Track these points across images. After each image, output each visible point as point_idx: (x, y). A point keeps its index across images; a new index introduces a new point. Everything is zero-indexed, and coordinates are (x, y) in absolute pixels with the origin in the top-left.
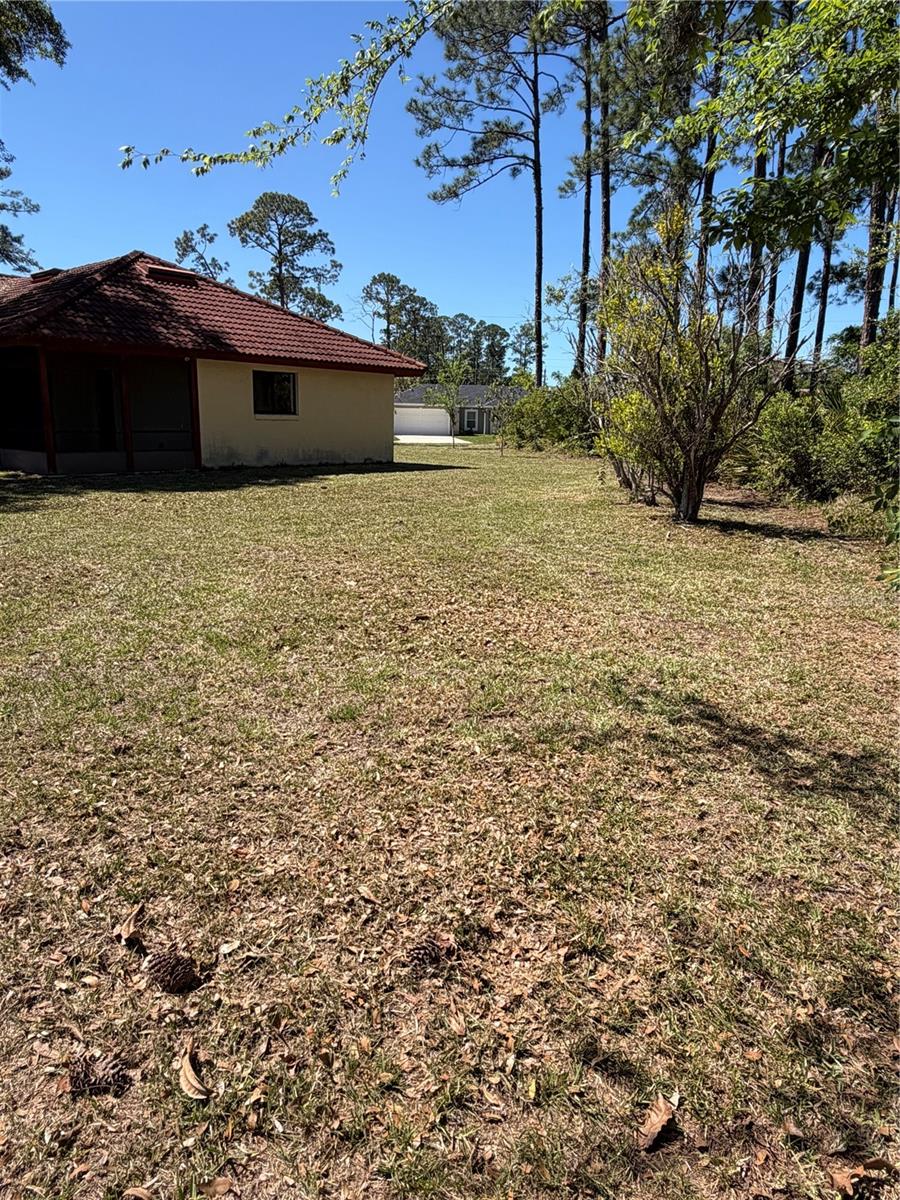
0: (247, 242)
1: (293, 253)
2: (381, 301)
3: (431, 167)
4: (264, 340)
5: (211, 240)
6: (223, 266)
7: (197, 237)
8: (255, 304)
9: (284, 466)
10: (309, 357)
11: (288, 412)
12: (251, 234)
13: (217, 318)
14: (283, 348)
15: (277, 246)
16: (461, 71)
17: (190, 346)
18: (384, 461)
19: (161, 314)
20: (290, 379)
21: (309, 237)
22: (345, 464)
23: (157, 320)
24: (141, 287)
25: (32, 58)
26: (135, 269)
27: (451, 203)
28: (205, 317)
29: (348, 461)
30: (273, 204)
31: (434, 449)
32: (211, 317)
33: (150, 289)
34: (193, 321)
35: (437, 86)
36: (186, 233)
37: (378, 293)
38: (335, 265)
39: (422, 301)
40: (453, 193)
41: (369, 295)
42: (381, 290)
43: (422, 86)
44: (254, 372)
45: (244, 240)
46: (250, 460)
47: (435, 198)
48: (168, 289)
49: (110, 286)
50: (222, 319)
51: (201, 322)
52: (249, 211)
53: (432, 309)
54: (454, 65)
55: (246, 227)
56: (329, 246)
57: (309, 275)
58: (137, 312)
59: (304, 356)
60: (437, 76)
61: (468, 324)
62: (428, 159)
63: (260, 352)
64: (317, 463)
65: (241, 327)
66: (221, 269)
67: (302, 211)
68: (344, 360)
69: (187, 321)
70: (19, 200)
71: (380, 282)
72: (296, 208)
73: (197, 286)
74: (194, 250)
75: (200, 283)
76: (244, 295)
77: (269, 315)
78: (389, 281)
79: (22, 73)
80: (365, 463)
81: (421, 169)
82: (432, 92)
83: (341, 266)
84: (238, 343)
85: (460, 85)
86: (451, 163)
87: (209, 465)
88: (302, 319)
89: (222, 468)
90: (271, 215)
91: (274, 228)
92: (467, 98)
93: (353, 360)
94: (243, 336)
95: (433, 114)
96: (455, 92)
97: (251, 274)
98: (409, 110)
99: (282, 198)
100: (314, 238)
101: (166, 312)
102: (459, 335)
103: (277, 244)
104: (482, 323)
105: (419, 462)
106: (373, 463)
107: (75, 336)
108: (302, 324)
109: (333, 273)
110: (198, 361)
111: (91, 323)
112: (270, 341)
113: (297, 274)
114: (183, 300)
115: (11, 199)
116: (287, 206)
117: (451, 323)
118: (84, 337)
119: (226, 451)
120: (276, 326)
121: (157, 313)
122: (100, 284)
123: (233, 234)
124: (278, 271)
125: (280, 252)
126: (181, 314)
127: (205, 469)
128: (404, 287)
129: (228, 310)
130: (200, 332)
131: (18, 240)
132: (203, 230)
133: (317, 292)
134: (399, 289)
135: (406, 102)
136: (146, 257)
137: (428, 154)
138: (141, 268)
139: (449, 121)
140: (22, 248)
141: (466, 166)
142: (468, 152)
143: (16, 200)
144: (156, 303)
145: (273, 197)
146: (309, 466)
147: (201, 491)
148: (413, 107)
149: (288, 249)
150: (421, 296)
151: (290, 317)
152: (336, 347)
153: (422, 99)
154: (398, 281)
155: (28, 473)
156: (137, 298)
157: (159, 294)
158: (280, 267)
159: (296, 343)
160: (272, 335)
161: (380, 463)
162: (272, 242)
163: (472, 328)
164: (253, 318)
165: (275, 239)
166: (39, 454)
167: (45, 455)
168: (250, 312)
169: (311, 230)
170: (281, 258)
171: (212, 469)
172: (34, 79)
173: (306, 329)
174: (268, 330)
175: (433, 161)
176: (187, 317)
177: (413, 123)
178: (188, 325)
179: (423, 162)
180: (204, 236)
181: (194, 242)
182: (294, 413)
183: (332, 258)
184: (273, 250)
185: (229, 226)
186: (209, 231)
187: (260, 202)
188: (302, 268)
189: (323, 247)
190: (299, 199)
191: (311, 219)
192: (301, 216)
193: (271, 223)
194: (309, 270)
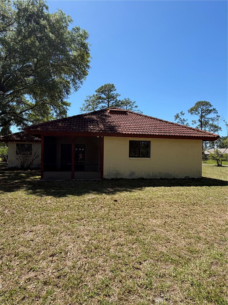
0: (193, 114)
5: (183, 115)
6: (186, 120)
7: (180, 114)
9: (142, 179)
11: (146, 157)
12: (194, 112)
15: (201, 113)
19: (98, 122)
23: (94, 124)
28: (117, 122)
30: (200, 104)
34: (109, 124)
36: (177, 114)
38: (218, 116)
44: (129, 141)
46: (126, 176)
52: (193, 106)
55: (192, 111)
56: (216, 112)
57: (210, 119)
66: (185, 121)
67: (208, 104)
74: (179, 117)
80: (185, 179)
83: (220, 116)
87: (107, 178)
90: (199, 106)
91: (200, 110)
97: (193, 121)
99: (203, 102)
100: (211, 111)
101: (101, 122)
106: (189, 179)
113: (206, 120)
116: (204, 104)
119: (115, 172)
123: (189, 113)
125: (201, 115)
127: (105, 179)
132: (181, 113)
145: (200, 102)
149: (204, 114)
158: (201, 119)
162: (199, 113)
169: (211, 108)
170: (202, 117)
180: (182, 114)
181: (179, 116)
182: (149, 157)
183: (217, 115)
184: (200, 115)
185: (188, 111)
186: (183, 113)
187: (196, 104)
188: (208, 118)
189: (214, 112)
190: (207, 101)
191: (211, 106)
192: (208, 105)
193: (199, 108)
194: (210, 118)
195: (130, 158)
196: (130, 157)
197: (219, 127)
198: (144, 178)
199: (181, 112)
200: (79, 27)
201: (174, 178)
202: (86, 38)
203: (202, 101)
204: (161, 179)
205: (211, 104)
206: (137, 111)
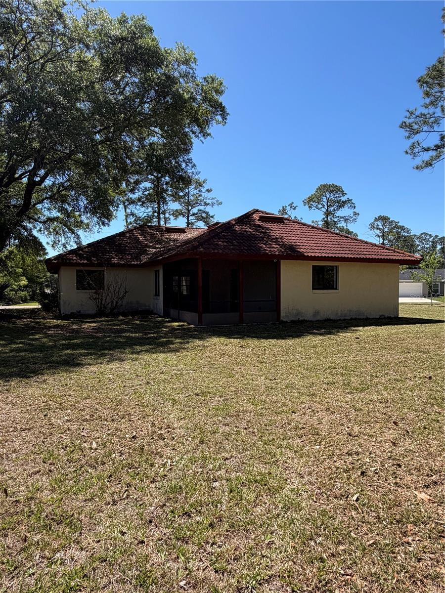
0: (311, 207)
1: (334, 210)
2: (380, 229)
3: (415, 153)
4: (320, 248)
5: (294, 209)
7: (288, 208)
8: (315, 229)
9: (328, 320)
10: (346, 256)
11: (332, 288)
12: (314, 204)
13: (294, 238)
14: (331, 252)
16: (432, 103)
17: (277, 253)
18: (392, 316)
19: (263, 238)
20: (334, 270)
21: (343, 202)
22: (367, 319)
23: (260, 241)
24: (255, 225)
25: (212, 126)
26: (253, 217)
27: (428, 170)
28: (286, 238)
29: (369, 317)
30: (325, 189)
31: (418, 307)
32: (290, 238)
33: (259, 226)
34: (280, 240)
35: (418, 113)
36: (283, 207)
37: (378, 225)
38: (355, 214)
39: (402, 228)
40: (429, 164)
41: (372, 227)
42: (380, 224)
43: (408, 114)
44: (313, 266)
45: (310, 207)
46: (309, 316)
47: (417, 168)
48: (268, 225)
49: (239, 226)
50: (296, 238)
51: (284, 241)
52: (313, 194)
53: (408, 231)
54: (428, 101)
55: (310, 201)
56: (353, 205)
57: (342, 219)
58: (250, 237)
59: (343, 256)
60: (417, 108)
61: (428, 237)
62: (412, 151)
63: (317, 255)
64: (349, 318)
65: (307, 242)
67: (339, 190)
68: (368, 257)
69: (276, 240)
70: (214, 201)
71: (379, 220)
72: (336, 189)
73: (284, 223)
75: (285, 221)
76: (309, 226)
77: (323, 235)
78: (384, 219)
79: (209, 135)
80: (379, 318)
81: (409, 155)
82: (414, 116)
83: (358, 214)
84: (304, 251)
85: (431, 110)
86: (428, 150)
87: (284, 320)
88: (342, 236)
89: (293, 322)
90: (324, 194)
91: (325, 200)
92: (436, 115)
93: (374, 257)
94: (308, 247)
95: (416, 127)
96: (429, 114)
98: (401, 127)
99: (330, 186)
100: (344, 202)
101: (266, 236)
102: (423, 244)
103: (326, 207)
104: (436, 236)
105: (414, 317)
106: (385, 318)
107: (216, 251)
108: (342, 238)
109: (354, 218)
110: (282, 262)
111: (225, 244)
112: (323, 248)
113: (336, 220)
114: (276, 230)
115: (211, 201)
116: (331, 189)
117: (418, 238)
118: (220, 251)
119: (295, 311)
120: (326, 240)
121: (261, 237)
122: (234, 225)
123: (305, 205)
124: (326, 219)
125: (327, 210)
126: (274, 237)
127: (283, 322)
128: (392, 221)
129: (300, 234)
130: (283, 246)
131: (212, 217)
133: (345, 228)
134: (390, 222)
135: (400, 123)
136: (259, 211)
137: (413, 147)
138: (256, 216)
139: (425, 128)
140: (214, 220)
141: (436, 150)
142: (438, 143)
143: (213, 201)
144: (262, 232)
145: (325, 186)
146: (344, 320)
147: (278, 339)
148: (403, 125)
149: (331, 209)
150: (401, 225)
151: (335, 235)
152: (363, 250)
153: (408, 121)
154: (389, 219)
155: (189, 324)
156: (252, 231)
157: (263, 228)
158: (327, 217)
159: (338, 249)
160: (324, 245)
161: (390, 318)
162: (324, 206)
163: (431, 240)
164: (313, 237)
165: (325, 204)
166: (194, 314)
167: (197, 314)
168: (312, 234)
169: (343, 199)
170: (328, 213)
171: (287, 322)
172: (213, 136)
173: (344, 241)
174: (322, 243)
175: (416, 150)
176: (277, 238)
177: (404, 133)
178: (277, 242)
179: (409, 151)
180: (291, 207)
181: (287, 211)
182: (336, 289)
183: (354, 211)
184: (324, 210)
185: (303, 201)
186: (294, 205)
187: (319, 189)
188: (338, 217)
189: (349, 206)
190: (338, 185)
191: (344, 193)
192: (339, 193)
193: (323, 197)
194: (342, 217)
195: (314, 291)
196: (313, 289)
197: (354, 233)
198: (331, 318)
199: (291, 204)
200: (214, 75)
201: (367, 318)
202: (219, 92)
203: (328, 184)
204: (351, 319)
205: (343, 191)
206: (209, 199)
